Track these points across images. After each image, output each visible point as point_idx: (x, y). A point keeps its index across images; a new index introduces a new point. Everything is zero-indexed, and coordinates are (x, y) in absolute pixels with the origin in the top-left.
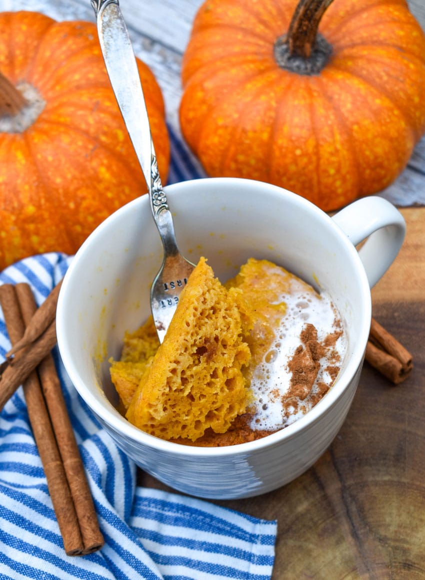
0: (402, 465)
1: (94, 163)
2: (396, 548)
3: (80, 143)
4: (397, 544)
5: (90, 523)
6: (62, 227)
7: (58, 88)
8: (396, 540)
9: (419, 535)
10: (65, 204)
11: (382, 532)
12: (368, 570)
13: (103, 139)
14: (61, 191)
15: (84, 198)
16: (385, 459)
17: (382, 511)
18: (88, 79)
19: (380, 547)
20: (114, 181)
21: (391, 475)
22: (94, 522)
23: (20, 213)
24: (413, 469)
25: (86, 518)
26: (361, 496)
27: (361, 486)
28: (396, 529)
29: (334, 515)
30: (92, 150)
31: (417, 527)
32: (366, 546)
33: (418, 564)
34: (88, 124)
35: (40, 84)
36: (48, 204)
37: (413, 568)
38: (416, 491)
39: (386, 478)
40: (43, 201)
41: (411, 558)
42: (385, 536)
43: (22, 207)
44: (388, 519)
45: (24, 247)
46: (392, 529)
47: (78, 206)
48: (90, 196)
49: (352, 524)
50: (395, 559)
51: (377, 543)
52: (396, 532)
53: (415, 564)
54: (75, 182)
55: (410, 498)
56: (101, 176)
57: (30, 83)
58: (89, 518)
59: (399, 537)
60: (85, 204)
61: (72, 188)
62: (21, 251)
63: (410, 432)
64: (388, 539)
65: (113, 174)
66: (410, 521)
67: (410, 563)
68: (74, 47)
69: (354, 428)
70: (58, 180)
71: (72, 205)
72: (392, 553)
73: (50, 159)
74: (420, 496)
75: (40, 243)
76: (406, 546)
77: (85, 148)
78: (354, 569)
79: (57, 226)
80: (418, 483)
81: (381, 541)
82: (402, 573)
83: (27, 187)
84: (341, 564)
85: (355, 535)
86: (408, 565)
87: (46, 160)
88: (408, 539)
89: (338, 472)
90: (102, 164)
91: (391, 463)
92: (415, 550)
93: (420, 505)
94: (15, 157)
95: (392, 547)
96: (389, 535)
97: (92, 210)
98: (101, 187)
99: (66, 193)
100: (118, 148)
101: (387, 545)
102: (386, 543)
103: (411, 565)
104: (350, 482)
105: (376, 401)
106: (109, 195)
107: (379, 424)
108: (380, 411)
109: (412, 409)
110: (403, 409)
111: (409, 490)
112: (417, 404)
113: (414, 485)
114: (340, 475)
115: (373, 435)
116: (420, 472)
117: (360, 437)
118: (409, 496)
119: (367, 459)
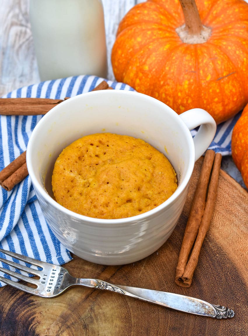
1: (186, 76)
2: (91, 317)
3: (190, 64)
4: (94, 317)
5: (15, 177)
6: (152, 87)
7: (216, 41)
8: (95, 315)
9: (104, 324)
10: (160, 79)
11: (96, 308)
12: (73, 311)
13: (201, 72)
14: (164, 73)
15: (168, 85)
17: (107, 302)
18: (227, 48)
19: (87, 310)
20: (187, 91)
22: (16, 179)
23: (142, 65)
25: (16, 175)
28: (101, 313)
30: (192, 72)
31: (108, 321)
32: (85, 304)
33: (89, 331)
34: (202, 61)
35: (214, 35)
36: (155, 73)
37: (85, 330)
38: (126, 311)
40: (154, 70)
41: (90, 326)
42: (95, 310)
43: (145, 63)
44: (104, 307)
45: (132, 80)
46: (100, 311)
47: (164, 85)
48: (171, 86)
50: (85, 320)
51: (89, 308)
53: (88, 329)
54: (172, 75)
56: (183, 84)
57: (212, 31)
58: (16, 176)
59: (98, 316)
60: (166, 87)
61: (168, 76)
62: (130, 81)
64: (94, 312)
65: (189, 88)
66: (109, 317)
67: (87, 327)
68: (241, 33)
69: (143, 268)
70: (167, 68)
71: (162, 83)
72: (87, 317)
73: (174, 58)
74: (125, 314)
75: (139, 85)
76: (95, 321)
77: (191, 68)
78: (69, 305)
79: (150, 85)
81: (91, 309)
82: (80, 326)
83: (154, 58)
84: (69, 298)
85: (87, 296)
86: (85, 327)
87: (172, 57)
88: (99, 320)
89: (115, 273)
90: (189, 80)
92: (95, 326)
93: (120, 316)
94: (165, 45)
95: (90, 315)
96: (96, 311)
97: (167, 92)
98: (179, 88)
99: (165, 76)
100: (203, 82)
102: (91, 312)
103: (86, 329)
105: (164, 270)
106: (179, 94)
107: (152, 278)
108: (159, 275)
109: (170, 288)
110: (167, 284)
111: (125, 308)
112: (174, 289)
113: (129, 309)
114: (114, 275)
115: (144, 278)
116: (137, 308)
117: (140, 273)
118: (122, 309)
119: (130, 282)
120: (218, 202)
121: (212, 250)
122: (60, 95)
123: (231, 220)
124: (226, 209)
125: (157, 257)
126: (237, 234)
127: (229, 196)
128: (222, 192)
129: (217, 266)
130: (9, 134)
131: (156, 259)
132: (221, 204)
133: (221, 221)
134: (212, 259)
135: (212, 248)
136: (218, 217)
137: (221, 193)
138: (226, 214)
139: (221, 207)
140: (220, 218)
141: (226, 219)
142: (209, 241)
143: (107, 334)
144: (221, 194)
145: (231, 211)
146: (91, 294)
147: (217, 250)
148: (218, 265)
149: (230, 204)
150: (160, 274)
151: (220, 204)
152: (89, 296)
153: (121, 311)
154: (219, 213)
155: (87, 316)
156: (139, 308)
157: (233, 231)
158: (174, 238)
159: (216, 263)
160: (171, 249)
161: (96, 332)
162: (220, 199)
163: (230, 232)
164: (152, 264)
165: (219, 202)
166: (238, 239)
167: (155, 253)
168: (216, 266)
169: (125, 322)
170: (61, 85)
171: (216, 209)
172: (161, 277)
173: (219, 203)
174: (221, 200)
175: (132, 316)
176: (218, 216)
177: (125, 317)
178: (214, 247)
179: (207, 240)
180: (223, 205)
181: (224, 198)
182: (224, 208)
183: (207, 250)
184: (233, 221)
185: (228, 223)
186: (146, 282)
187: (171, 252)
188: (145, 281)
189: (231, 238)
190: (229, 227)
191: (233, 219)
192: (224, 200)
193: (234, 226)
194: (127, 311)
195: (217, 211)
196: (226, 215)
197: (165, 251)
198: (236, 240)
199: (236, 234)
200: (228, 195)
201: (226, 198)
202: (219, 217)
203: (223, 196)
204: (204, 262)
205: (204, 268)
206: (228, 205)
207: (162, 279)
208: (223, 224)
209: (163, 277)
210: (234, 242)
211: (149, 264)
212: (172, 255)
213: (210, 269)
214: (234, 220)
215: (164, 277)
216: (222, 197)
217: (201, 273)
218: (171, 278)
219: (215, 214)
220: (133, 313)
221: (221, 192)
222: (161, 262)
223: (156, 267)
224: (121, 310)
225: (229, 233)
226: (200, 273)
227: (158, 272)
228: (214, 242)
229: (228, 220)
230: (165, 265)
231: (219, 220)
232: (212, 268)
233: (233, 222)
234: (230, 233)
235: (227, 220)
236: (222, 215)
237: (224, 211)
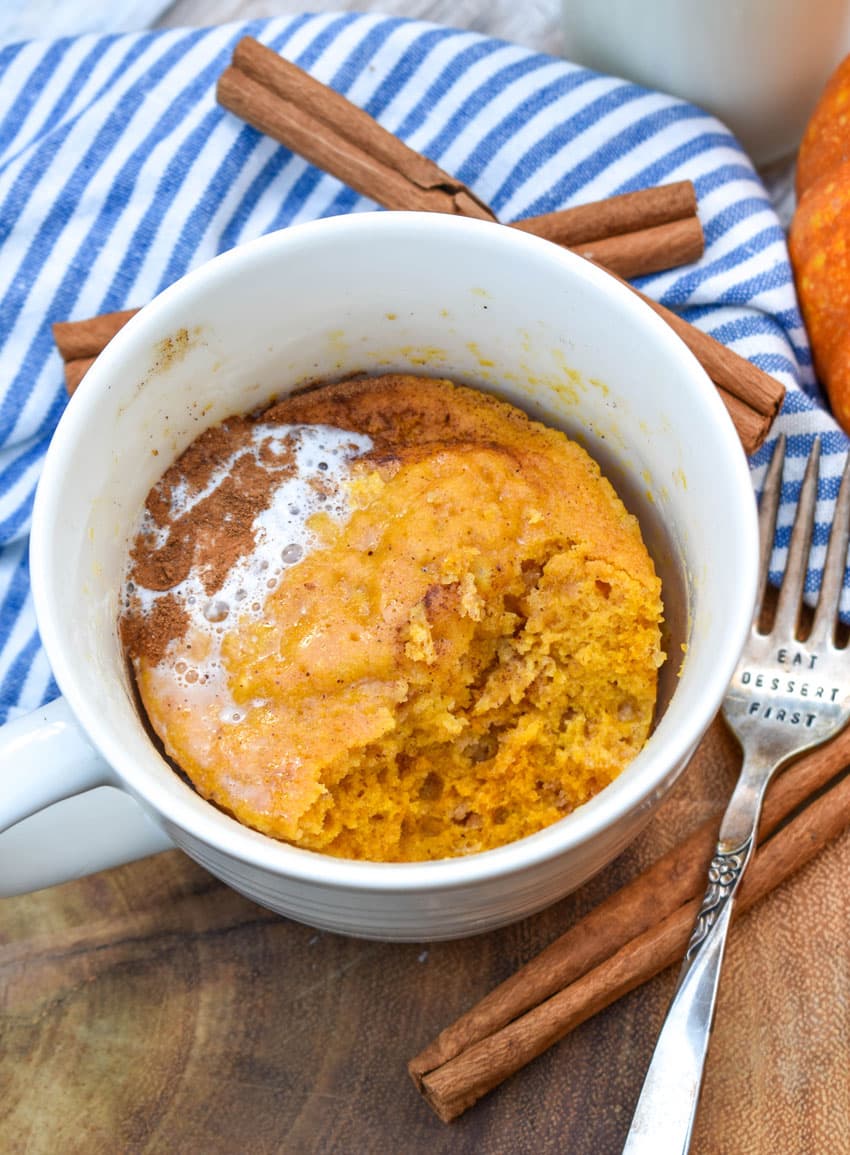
0: (226, 1072)
2: (35, 1032)
4: (45, 1036)
8: (53, 1033)
9: (56, 1087)
11: (77, 1008)
16: (247, 1035)
17: (126, 1014)
19: (42, 999)
21: (206, 1044)
24: (214, 1094)
26: (167, 973)
27: (190, 975)
28: (79, 1038)
29: (131, 910)
31: (76, 1084)
32: (50, 970)
38: (159, 1093)
39: (201, 1033)
41: (8, 1062)
42: (66, 1014)
44: (103, 1024)
46: (81, 1031)
49: (105, 947)
50: (12, 1028)
51: (54, 994)
52: (73, 1037)
55: (145, 1079)
59: (59, 1043)
63: (304, 1098)
64: (58, 1020)
66: (91, 1072)
69: (332, 975)
72: (25, 1024)
74: (147, 1101)
76: (37, 1054)
80: (178, 1100)
81: (55, 1004)
84: (20, 913)
85: (79, 949)
88: (52, 1062)
89: (230, 929)
91: (236, 1049)
92: (23, 1073)
93: (126, 1097)
95: (38, 1024)
96: (68, 1021)
101: (44, 1014)
102: (50, 1013)
104: (203, 952)
105: (393, 1033)
107: (334, 1033)
108: (366, 1039)
109: (362, 1113)
110: (365, 1091)
111: (165, 1079)
112: (372, 1125)
113: (175, 1092)
114: (223, 932)
115: (308, 1015)
116: (202, 1106)
117: (309, 985)
118: (152, 1077)
119: (252, 994)
120: (783, 909)
121: (614, 1078)
122: (508, 136)
123: (775, 1009)
124: (791, 954)
125: (412, 967)
126: (748, 1079)
127: (844, 909)
128: (832, 876)
129: (582, 1147)
130: (212, 187)
131: (401, 973)
132: (789, 925)
133: (733, 988)
134: (587, 1109)
135: (621, 1071)
136: (737, 969)
137: (823, 880)
138: (774, 972)
139: (777, 935)
140: (742, 974)
141: (759, 990)
142: (632, 1037)
143: (37, 1128)
144: (820, 883)
145: (804, 973)
146: (99, 948)
147: (629, 1089)
148: (589, 1145)
149: (819, 945)
150: (370, 1039)
151: (785, 921)
152: (86, 951)
153: (141, 1080)
154: (753, 949)
155: (26, 1019)
156: (210, 1111)
157: (746, 1055)
158: (523, 937)
159: (590, 1136)
160: (481, 974)
161: (10, 1099)
162: (799, 900)
163: (732, 1050)
164: (374, 984)
165: (789, 908)
166: (738, 1100)
167: (418, 947)
168: (579, 1146)
169: (125, 1128)
170: (544, 97)
171: (756, 930)
172: (365, 1050)
173: (784, 916)
174: (801, 908)
175: (164, 1124)
176: (740, 962)
177: (138, 1112)
178: (631, 1071)
179: (628, 1028)
180: (793, 932)
181: (817, 908)
182: (788, 948)
183: (598, 1065)
184: (778, 1017)
185: (753, 1012)
186: (303, 1032)
187: (469, 984)
188: (302, 1029)
189: (718, 1076)
190: (744, 1031)
191: (784, 1009)
192: (811, 914)
193: (768, 1038)
194: (163, 1093)
195: (755, 939)
196: (773, 978)
197: (453, 966)
198: (729, 1096)
199: (747, 1075)
200: (841, 903)
201: (824, 912)
202: (741, 970)
203: (821, 894)
204: (551, 1104)
205: (532, 1122)
206: (811, 946)
207: (362, 1061)
208: (733, 1004)
209: (372, 1057)
210: (715, 1101)
211: (364, 977)
212: (465, 999)
213: (552, 1142)
214: (783, 1018)
215: (375, 1059)
216: (815, 898)
217: (509, 1133)
218: (396, 1079)
219: (737, 948)
220: (175, 1113)
221: (826, 877)
222: (412, 996)
223: (377, 1003)
224: (149, 1077)
225: (726, 1055)
226: (506, 1130)
227: (370, 1028)
228: (647, 1051)
229: (761, 1003)
230: (414, 1018)
231: (733, 978)
232: (557, 1144)
233: (774, 1023)
234: (729, 1060)
235: (759, 999)
236: (759, 968)
237: (777, 955)
